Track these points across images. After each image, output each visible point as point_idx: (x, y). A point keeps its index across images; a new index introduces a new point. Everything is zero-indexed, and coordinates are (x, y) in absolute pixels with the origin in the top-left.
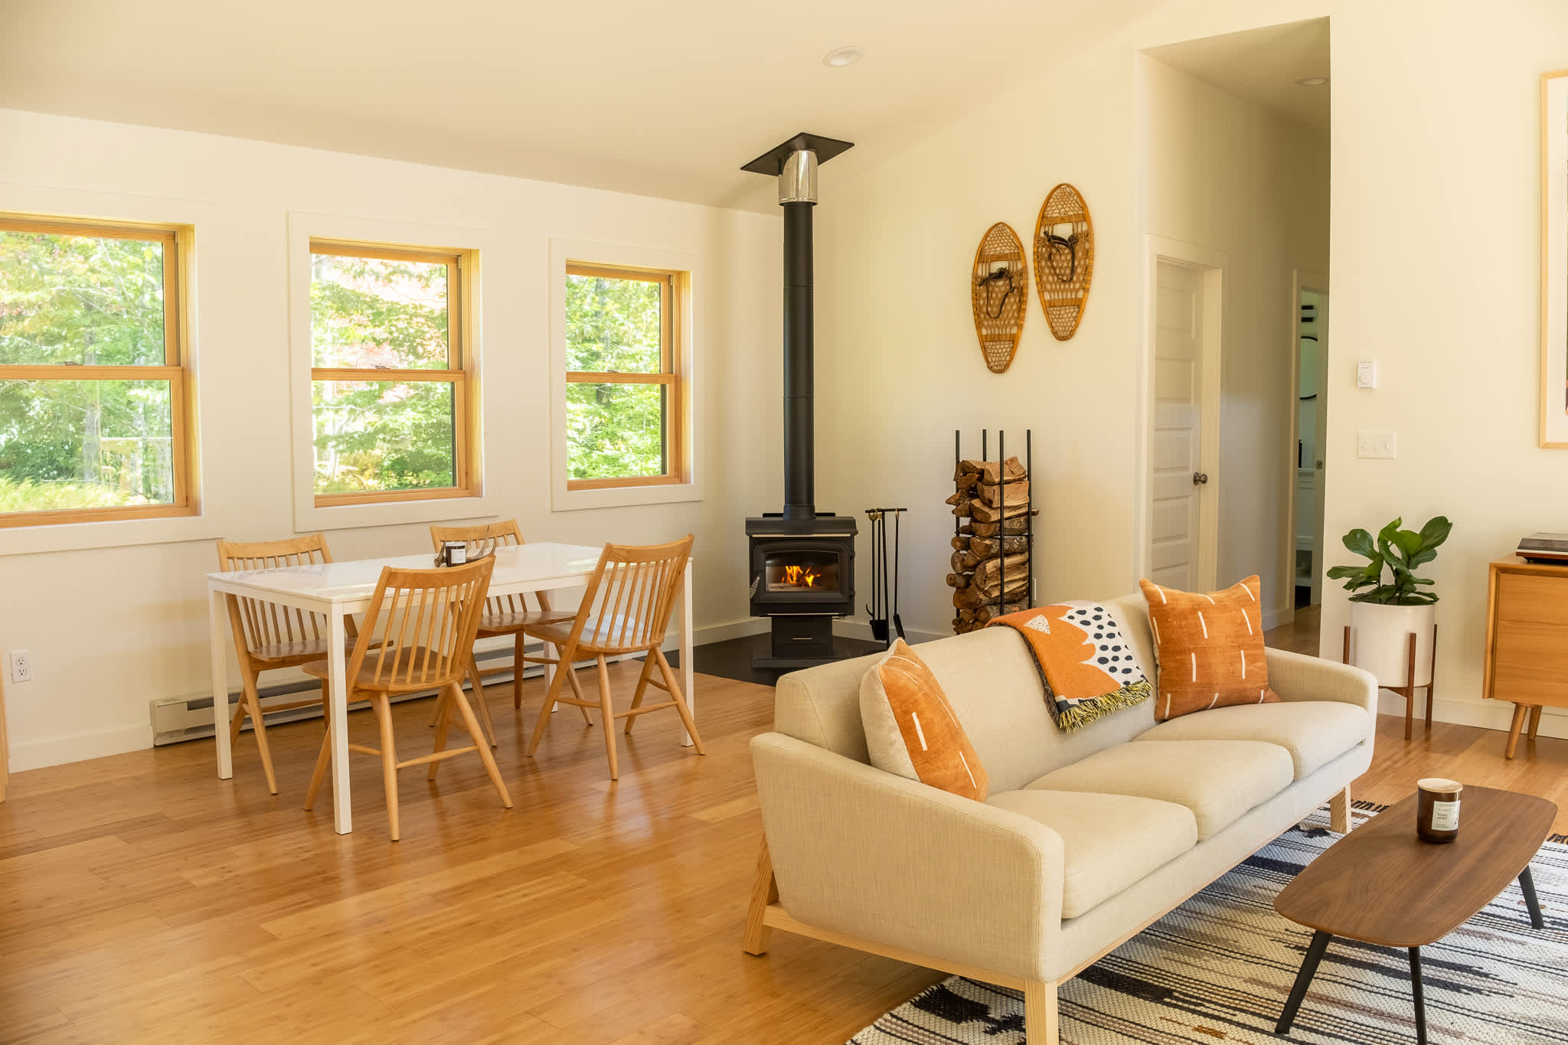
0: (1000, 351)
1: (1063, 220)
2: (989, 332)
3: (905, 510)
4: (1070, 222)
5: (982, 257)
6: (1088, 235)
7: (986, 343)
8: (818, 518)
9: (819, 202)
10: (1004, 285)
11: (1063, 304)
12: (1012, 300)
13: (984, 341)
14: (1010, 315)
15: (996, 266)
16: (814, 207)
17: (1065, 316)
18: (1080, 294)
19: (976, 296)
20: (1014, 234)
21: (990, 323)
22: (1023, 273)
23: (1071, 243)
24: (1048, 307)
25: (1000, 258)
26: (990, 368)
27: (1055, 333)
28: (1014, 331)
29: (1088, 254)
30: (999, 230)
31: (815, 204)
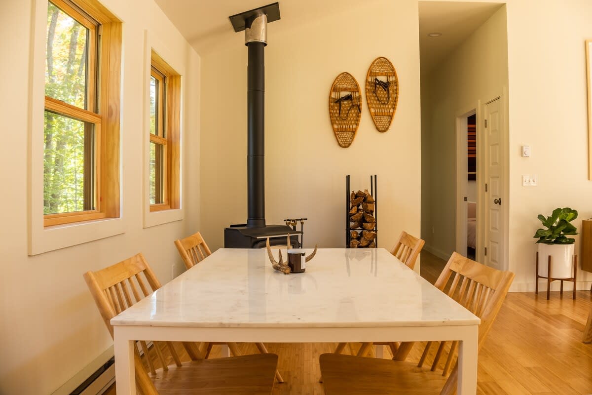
0: (346, 136)
1: (382, 74)
2: (339, 127)
3: (306, 219)
4: (385, 76)
5: (334, 89)
6: (396, 82)
7: (337, 133)
10: (348, 104)
11: (382, 115)
12: (353, 111)
13: (336, 132)
14: (352, 119)
15: (344, 94)
17: (384, 120)
18: (391, 111)
19: (331, 108)
20: (353, 79)
21: (340, 122)
22: (359, 98)
23: (386, 86)
24: (374, 117)
25: (346, 90)
26: (340, 145)
27: (378, 129)
28: (354, 126)
29: (396, 92)
30: (346, 76)
31: (266, 45)
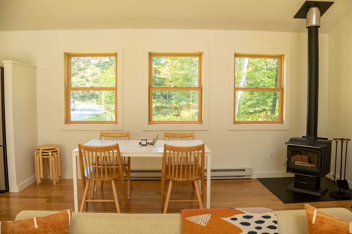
3: (350, 140)
8: (319, 140)
9: (321, 26)
16: (319, 28)
31: (319, 27)
